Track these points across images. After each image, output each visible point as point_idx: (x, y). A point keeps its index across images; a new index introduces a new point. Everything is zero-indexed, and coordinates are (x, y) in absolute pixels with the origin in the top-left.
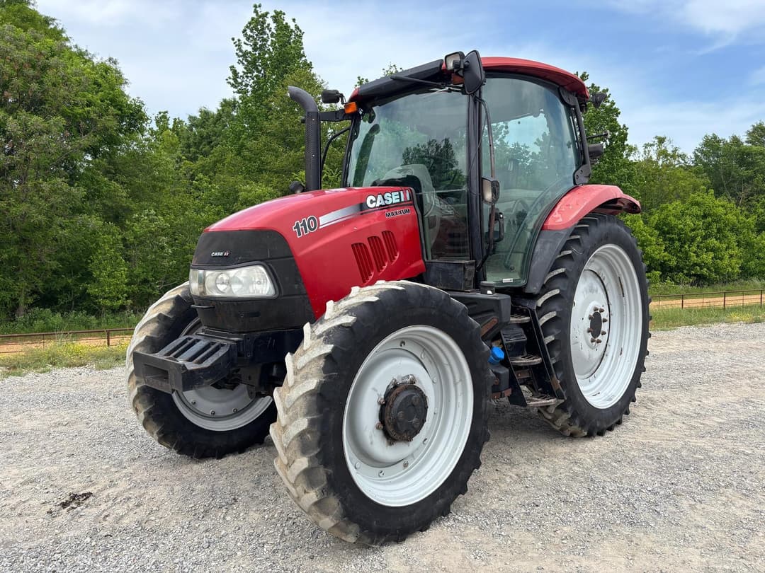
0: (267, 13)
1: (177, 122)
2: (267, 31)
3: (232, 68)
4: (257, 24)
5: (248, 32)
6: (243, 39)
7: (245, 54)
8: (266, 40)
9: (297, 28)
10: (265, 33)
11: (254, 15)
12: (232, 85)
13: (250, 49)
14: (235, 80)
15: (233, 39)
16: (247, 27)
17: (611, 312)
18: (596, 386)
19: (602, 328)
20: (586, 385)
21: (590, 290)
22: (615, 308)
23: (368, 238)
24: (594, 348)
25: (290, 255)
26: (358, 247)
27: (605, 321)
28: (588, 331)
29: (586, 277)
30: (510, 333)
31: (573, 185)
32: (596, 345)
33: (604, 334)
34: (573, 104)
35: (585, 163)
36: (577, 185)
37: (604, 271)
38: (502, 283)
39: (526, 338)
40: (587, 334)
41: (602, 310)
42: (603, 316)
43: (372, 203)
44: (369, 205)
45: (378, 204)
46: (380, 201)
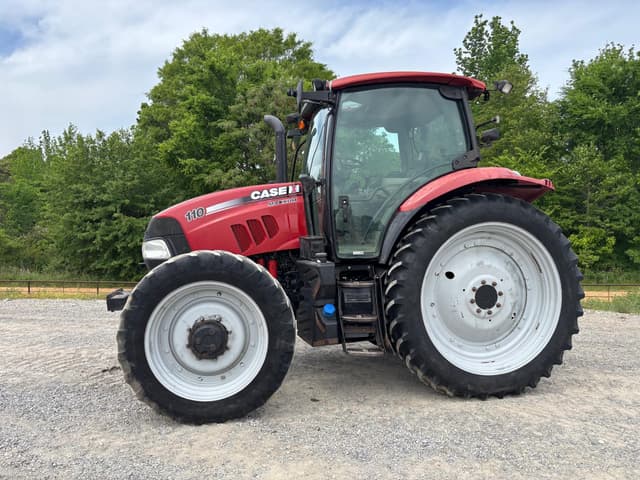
0: (486, 22)
2: (485, 37)
4: (477, 33)
5: (468, 41)
6: (464, 49)
7: (464, 62)
8: (483, 45)
9: (514, 28)
11: (475, 25)
13: (468, 55)
15: (455, 50)
16: (467, 37)
17: (528, 287)
18: (497, 355)
19: (498, 301)
20: (480, 352)
21: (478, 264)
22: (533, 283)
23: (247, 221)
24: (484, 318)
25: (182, 233)
26: (237, 228)
27: (501, 294)
28: (472, 302)
29: (478, 252)
30: (356, 294)
31: (451, 170)
32: (487, 316)
33: (498, 306)
34: (459, 97)
35: (472, 149)
36: (455, 170)
37: (511, 247)
38: (352, 255)
39: (370, 300)
40: (471, 305)
41: (494, 284)
42: (498, 289)
43: (256, 195)
44: (253, 197)
45: (262, 196)
46: (265, 194)
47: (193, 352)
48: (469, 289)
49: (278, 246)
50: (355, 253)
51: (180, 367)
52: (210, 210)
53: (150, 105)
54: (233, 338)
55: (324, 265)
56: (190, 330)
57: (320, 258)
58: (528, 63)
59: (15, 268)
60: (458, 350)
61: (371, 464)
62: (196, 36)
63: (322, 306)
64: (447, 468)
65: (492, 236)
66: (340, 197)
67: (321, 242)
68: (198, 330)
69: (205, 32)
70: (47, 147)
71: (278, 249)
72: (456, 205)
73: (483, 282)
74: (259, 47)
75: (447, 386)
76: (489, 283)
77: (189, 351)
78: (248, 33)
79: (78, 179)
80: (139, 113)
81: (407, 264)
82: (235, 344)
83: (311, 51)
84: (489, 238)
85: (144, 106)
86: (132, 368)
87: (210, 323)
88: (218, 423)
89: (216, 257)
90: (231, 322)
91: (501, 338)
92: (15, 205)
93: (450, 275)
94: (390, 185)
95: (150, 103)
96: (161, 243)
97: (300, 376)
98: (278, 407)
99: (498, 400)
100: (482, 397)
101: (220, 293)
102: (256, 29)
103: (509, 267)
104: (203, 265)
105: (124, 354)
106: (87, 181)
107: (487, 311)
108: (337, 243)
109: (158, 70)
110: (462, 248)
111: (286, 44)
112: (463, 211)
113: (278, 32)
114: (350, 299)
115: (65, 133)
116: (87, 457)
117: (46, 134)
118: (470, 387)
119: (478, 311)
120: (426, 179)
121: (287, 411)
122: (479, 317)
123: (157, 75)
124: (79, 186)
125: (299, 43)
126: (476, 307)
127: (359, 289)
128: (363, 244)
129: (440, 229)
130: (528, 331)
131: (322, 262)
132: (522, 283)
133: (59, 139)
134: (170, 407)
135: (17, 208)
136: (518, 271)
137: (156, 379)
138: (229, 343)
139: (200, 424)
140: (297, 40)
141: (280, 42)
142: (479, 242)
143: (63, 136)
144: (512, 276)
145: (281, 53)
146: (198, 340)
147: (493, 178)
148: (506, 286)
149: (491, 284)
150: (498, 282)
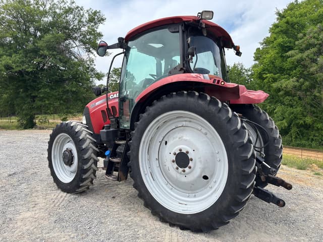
19: (190, 165)
23: (106, 109)
25: (89, 114)
26: (103, 112)
27: (192, 160)
28: (173, 161)
32: (183, 173)
33: (190, 168)
38: (124, 127)
40: (173, 163)
41: (188, 152)
42: (190, 156)
44: (111, 98)
45: (114, 97)
48: (172, 153)
52: (97, 103)
56: (63, 153)
73: (181, 150)
76: (184, 151)
107: (182, 169)
119: (177, 168)
122: (178, 172)
126: (175, 165)
128: (127, 121)
142: (183, 124)
148: (197, 155)
149: (185, 152)
150: (190, 151)
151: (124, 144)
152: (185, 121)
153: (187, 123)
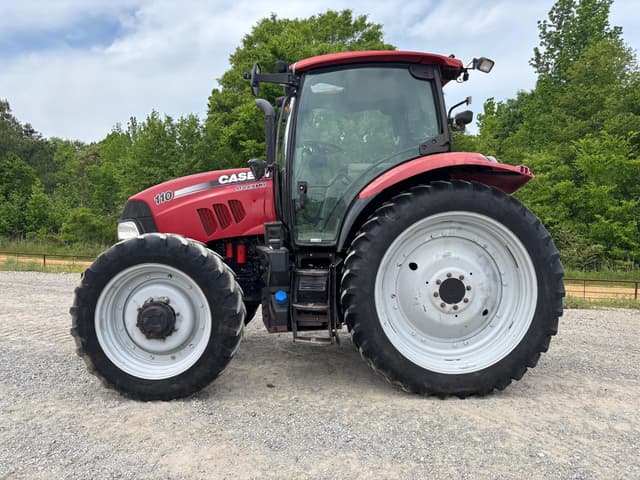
1: (501, 106)
2: (572, 9)
3: (536, 49)
4: (565, 5)
5: (554, 13)
6: (549, 21)
7: (549, 36)
10: (570, 12)
12: (535, 66)
13: (554, 29)
14: (537, 60)
15: (539, 22)
16: (554, 9)
17: (504, 283)
18: (463, 353)
19: (466, 296)
20: (446, 348)
21: (444, 256)
22: (508, 278)
23: (214, 205)
24: (449, 313)
25: (152, 216)
26: (203, 211)
27: (469, 289)
28: (435, 295)
29: (446, 243)
30: (311, 283)
31: (418, 155)
32: (453, 311)
33: (466, 301)
34: (431, 77)
35: (442, 132)
36: (422, 156)
37: (485, 239)
38: (309, 242)
39: (324, 289)
40: (434, 298)
41: (462, 277)
42: (466, 283)
43: (224, 180)
44: (220, 181)
45: (230, 181)
46: (234, 178)
47: (141, 330)
48: (433, 281)
49: (245, 230)
50: (313, 240)
51: (132, 345)
52: (178, 193)
53: (221, 90)
54: (181, 321)
55: (276, 251)
56: (139, 310)
57: (272, 244)
58: (621, 37)
59: (97, 245)
60: (421, 345)
61: (280, 455)
62: (266, 21)
63: (274, 293)
64: (354, 466)
65: (463, 226)
66: (299, 183)
67: (279, 228)
68: (147, 309)
69: (274, 17)
70: (134, 132)
71: (245, 234)
72: (418, 192)
73: (449, 275)
74: (327, 30)
75: (402, 382)
76: (456, 276)
77: (138, 329)
78: (317, 17)
79: (150, 164)
80: (210, 98)
81: (361, 253)
82: (183, 326)
83: (380, 33)
84: (460, 228)
85: (215, 92)
86: (83, 343)
87: (158, 304)
88: (163, 401)
89: (162, 240)
90: (179, 304)
91: (472, 335)
92: (102, 186)
93: (413, 266)
94: (353, 171)
95: (220, 88)
96: (132, 225)
97: (273, 361)
98: (230, 390)
99: (459, 401)
100: (442, 396)
101: (171, 276)
102: (324, 12)
103: (482, 260)
104: (148, 247)
105: (75, 329)
106: (158, 164)
107: (452, 305)
108: (297, 230)
109: (229, 57)
110: (428, 238)
111: (355, 25)
112: (425, 199)
113: (347, 13)
114: (303, 286)
115: (148, 119)
116: (30, 422)
117: (133, 120)
118: (427, 385)
119: (442, 306)
120: (390, 165)
121: (239, 395)
122: (443, 312)
123: (229, 62)
124: (152, 170)
125: (369, 25)
126: (439, 301)
127: (315, 276)
128: (321, 231)
129: (398, 218)
130: (501, 329)
131: (274, 248)
132: (496, 277)
133: (144, 124)
134: (118, 382)
135: (103, 188)
136: (493, 264)
137: (105, 355)
138: (177, 325)
139: (146, 401)
140: (367, 22)
141: (348, 24)
142: (447, 232)
143: (146, 122)
144: (485, 270)
145: (349, 34)
146: (145, 320)
147: (457, 164)
148: (476, 280)
149: (458, 278)
150: (466, 275)
151: (325, 275)
152: (451, 228)
153: (452, 230)
